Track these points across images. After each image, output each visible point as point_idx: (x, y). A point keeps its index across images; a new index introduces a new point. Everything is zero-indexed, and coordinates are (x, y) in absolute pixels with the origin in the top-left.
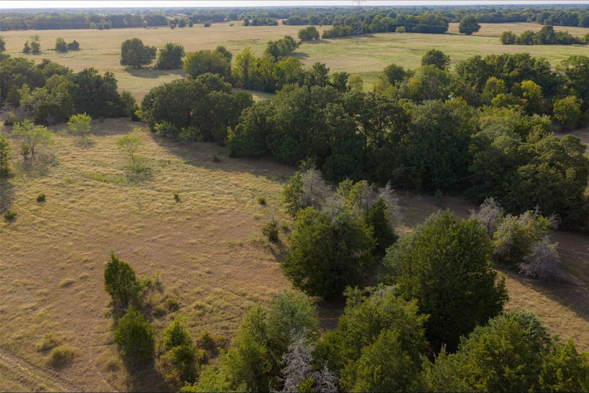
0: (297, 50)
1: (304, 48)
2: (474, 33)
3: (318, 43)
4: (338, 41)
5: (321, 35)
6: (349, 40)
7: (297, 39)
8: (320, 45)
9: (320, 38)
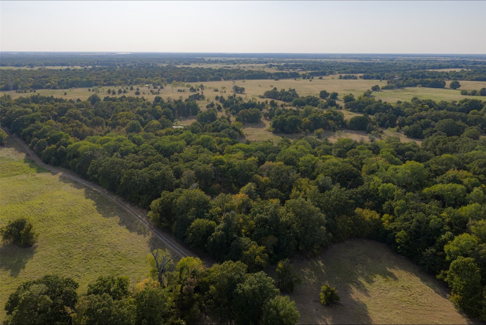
0: (371, 95)
1: (374, 93)
2: (457, 89)
3: (379, 91)
4: (388, 91)
5: (381, 88)
6: (392, 90)
7: (371, 90)
8: (380, 92)
9: (380, 89)
